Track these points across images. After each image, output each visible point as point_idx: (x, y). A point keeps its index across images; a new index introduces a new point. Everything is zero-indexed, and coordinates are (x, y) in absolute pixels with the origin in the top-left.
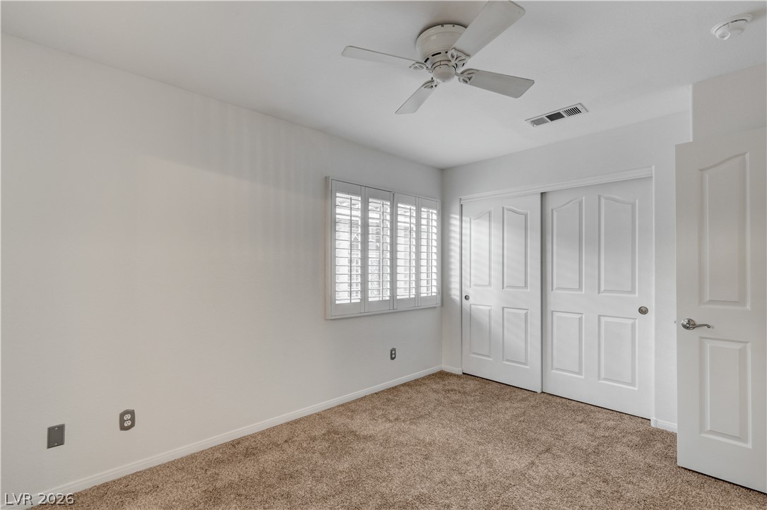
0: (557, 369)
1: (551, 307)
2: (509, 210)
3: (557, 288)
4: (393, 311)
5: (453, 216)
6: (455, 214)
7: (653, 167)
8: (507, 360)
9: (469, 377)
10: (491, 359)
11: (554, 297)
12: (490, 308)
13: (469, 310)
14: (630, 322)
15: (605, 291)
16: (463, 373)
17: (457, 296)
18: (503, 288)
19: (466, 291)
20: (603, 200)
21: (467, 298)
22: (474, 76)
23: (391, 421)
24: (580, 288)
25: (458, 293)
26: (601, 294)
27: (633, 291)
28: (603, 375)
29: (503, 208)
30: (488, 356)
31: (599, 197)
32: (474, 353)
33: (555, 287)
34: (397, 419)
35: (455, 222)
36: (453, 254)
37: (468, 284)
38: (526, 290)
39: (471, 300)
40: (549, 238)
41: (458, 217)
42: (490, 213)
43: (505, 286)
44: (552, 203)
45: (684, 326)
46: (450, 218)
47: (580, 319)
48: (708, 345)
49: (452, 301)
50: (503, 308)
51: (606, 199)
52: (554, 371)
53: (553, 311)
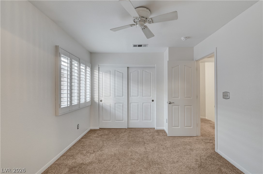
0: (132, 120)
1: (130, 102)
2: (117, 71)
3: (132, 96)
4: (79, 108)
5: (95, 71)
6: (97, 70)
7: (156, 65)
8: (117, 120)
9: (103, 129)
10: (111, 121)
11: (130, 98)
12: (110, 104)
13: (102, 105)
14: (150, 104)
15: (144, 96)
16: (100, 128)
17: (97, 100)
18: (115, 97)
19: (101, 98)
20: (144, 72)
21: (101, 101)
22: (146, 28)
23: (93, 153)
24: (138, 96)
25: (98, 99)
26: (143, 97)
27: (151, 96)
28: (144, 119)
29: (115, 70)
30: (110, 120)
31: (143, 70)
32: (104, 120)
33: (131, 96)
34: (94, 152)
35: (96, 73)
36: (95, 85)
37: (102, 96)
38: (123, 97)
39: (103, 102)
40: (129, 81)
41: (98, 71)
42: (110, 71)
43: (116, 96)
44: (130, 70)
45: (169, 103)
46: (94, 71)
47: (138, 105)
48: (173, 107)
49: (95, 103)
50: (115, 103)
51: (145, 71)
52: (131, 121)
53: (130, 103)
